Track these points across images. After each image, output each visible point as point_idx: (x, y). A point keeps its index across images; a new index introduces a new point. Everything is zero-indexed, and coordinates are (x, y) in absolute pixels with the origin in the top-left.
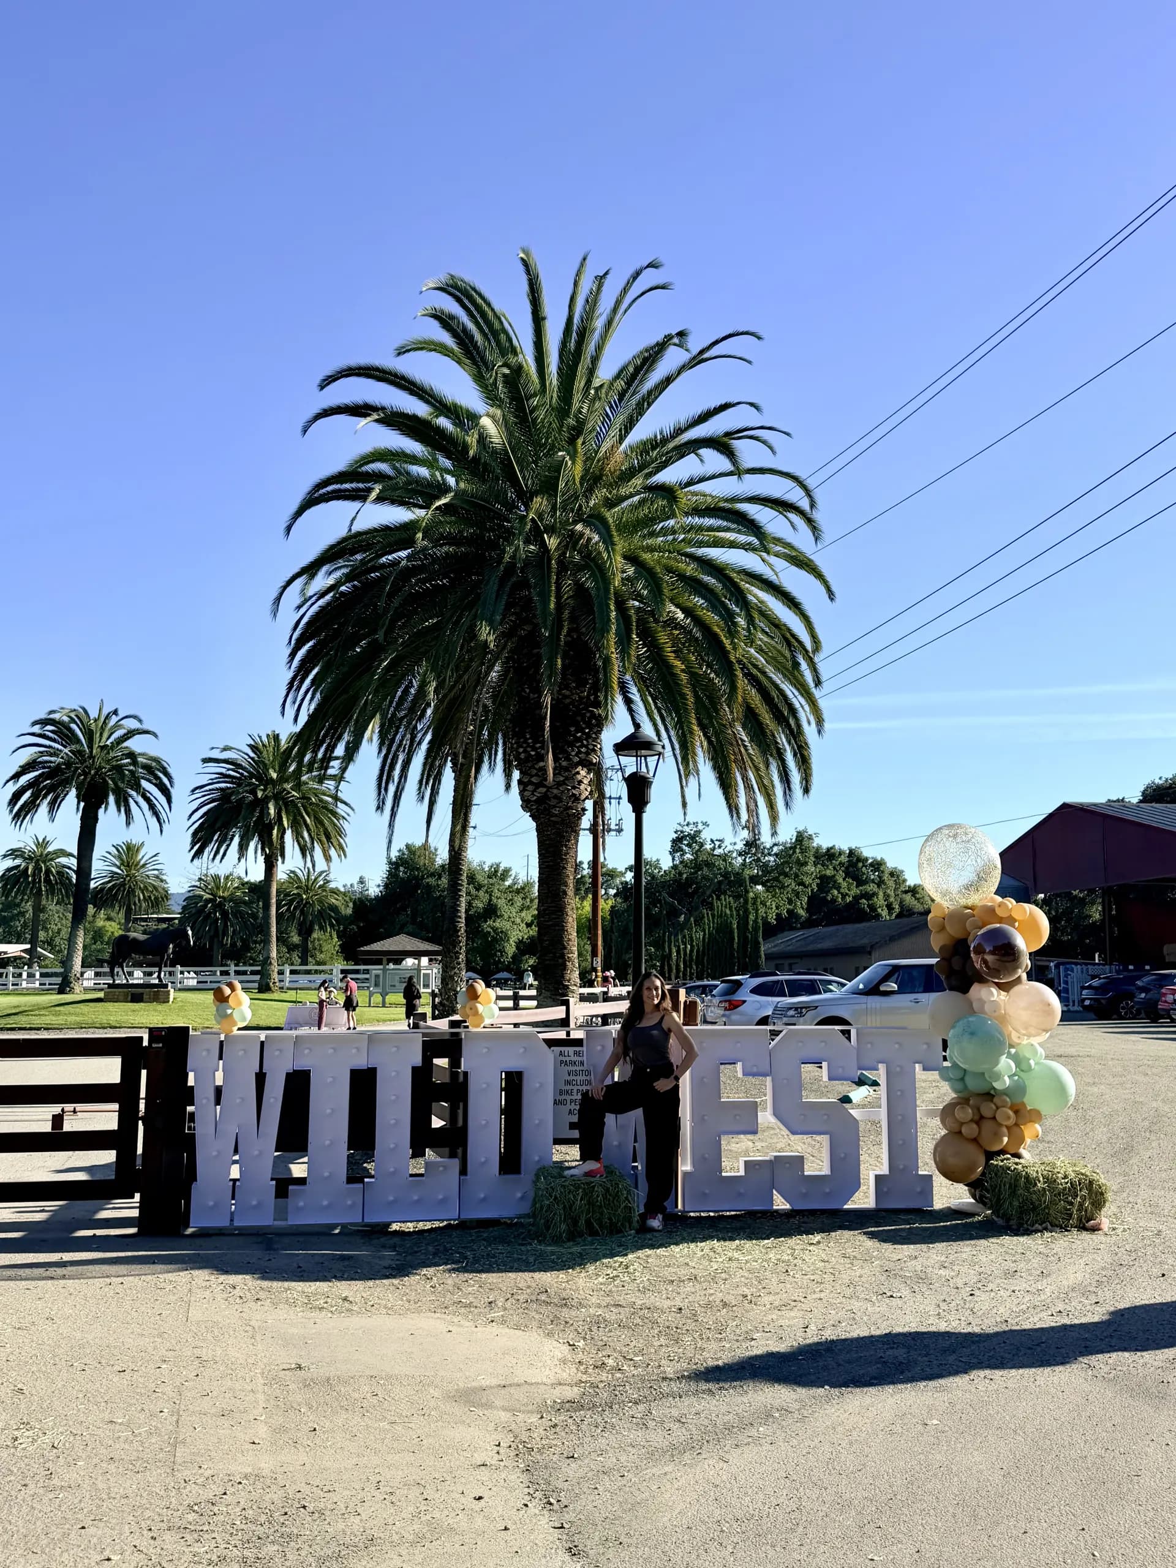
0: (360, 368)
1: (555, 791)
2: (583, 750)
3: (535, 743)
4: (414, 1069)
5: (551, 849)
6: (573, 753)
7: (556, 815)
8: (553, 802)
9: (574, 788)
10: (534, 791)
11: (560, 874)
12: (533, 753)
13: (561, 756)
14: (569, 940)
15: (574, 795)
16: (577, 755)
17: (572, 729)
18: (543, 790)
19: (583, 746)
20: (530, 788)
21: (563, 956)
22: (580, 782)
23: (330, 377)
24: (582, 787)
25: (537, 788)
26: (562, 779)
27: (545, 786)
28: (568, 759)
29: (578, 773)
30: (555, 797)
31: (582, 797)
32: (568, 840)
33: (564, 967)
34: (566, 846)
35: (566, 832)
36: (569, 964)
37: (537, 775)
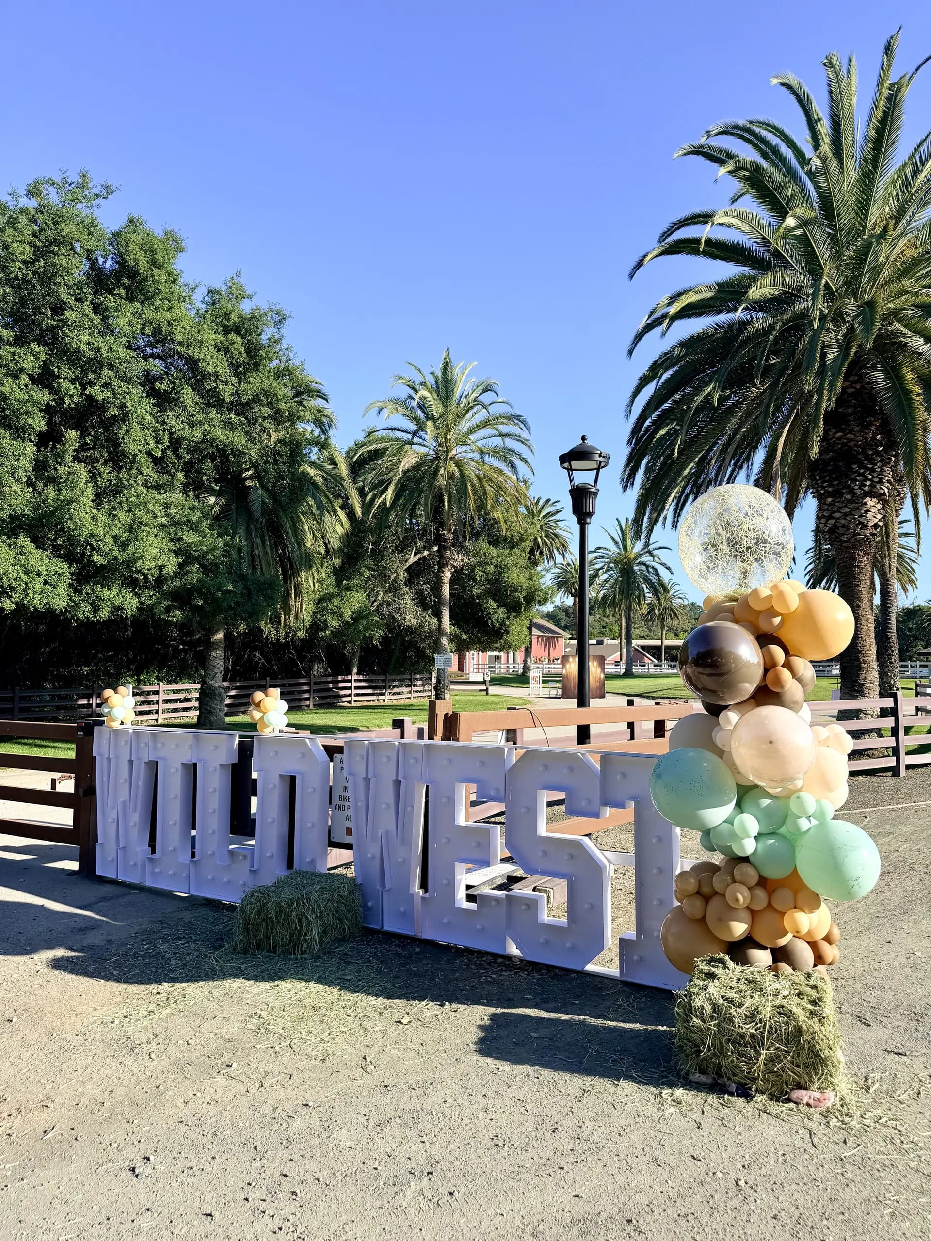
0: (687, 219)
1: (843, 521)
2: (868, 483)
3: (823, 482)
4: (233, 765)
5: (845, 570)
6: (856, 487)
7: (846, 542)
8: (841, 531)
9: (861, 516)
10: (826, 523)
11: (853, 591)
13: (844, 491)
14: (864, 645)
15: (860, 523)
16: (860, 488)
17: (854, 466)
18: (832, 521)
19: (867, 479)
20: (823, 521)
21: (858, 659)
22: (867, 511)
23: (665, 233)
24: (870, 515)
25: (827, 520)
26: (848, 510)
27: (833, 518)
28: (852, 491)
29: (866, 504)
30: (844, 526)
31: (871, 524)
32: (861, 562)
33: (859, 668)
34: (858, 567)
35: (858, 554)
36: (864, 666)
37: (827, 510)
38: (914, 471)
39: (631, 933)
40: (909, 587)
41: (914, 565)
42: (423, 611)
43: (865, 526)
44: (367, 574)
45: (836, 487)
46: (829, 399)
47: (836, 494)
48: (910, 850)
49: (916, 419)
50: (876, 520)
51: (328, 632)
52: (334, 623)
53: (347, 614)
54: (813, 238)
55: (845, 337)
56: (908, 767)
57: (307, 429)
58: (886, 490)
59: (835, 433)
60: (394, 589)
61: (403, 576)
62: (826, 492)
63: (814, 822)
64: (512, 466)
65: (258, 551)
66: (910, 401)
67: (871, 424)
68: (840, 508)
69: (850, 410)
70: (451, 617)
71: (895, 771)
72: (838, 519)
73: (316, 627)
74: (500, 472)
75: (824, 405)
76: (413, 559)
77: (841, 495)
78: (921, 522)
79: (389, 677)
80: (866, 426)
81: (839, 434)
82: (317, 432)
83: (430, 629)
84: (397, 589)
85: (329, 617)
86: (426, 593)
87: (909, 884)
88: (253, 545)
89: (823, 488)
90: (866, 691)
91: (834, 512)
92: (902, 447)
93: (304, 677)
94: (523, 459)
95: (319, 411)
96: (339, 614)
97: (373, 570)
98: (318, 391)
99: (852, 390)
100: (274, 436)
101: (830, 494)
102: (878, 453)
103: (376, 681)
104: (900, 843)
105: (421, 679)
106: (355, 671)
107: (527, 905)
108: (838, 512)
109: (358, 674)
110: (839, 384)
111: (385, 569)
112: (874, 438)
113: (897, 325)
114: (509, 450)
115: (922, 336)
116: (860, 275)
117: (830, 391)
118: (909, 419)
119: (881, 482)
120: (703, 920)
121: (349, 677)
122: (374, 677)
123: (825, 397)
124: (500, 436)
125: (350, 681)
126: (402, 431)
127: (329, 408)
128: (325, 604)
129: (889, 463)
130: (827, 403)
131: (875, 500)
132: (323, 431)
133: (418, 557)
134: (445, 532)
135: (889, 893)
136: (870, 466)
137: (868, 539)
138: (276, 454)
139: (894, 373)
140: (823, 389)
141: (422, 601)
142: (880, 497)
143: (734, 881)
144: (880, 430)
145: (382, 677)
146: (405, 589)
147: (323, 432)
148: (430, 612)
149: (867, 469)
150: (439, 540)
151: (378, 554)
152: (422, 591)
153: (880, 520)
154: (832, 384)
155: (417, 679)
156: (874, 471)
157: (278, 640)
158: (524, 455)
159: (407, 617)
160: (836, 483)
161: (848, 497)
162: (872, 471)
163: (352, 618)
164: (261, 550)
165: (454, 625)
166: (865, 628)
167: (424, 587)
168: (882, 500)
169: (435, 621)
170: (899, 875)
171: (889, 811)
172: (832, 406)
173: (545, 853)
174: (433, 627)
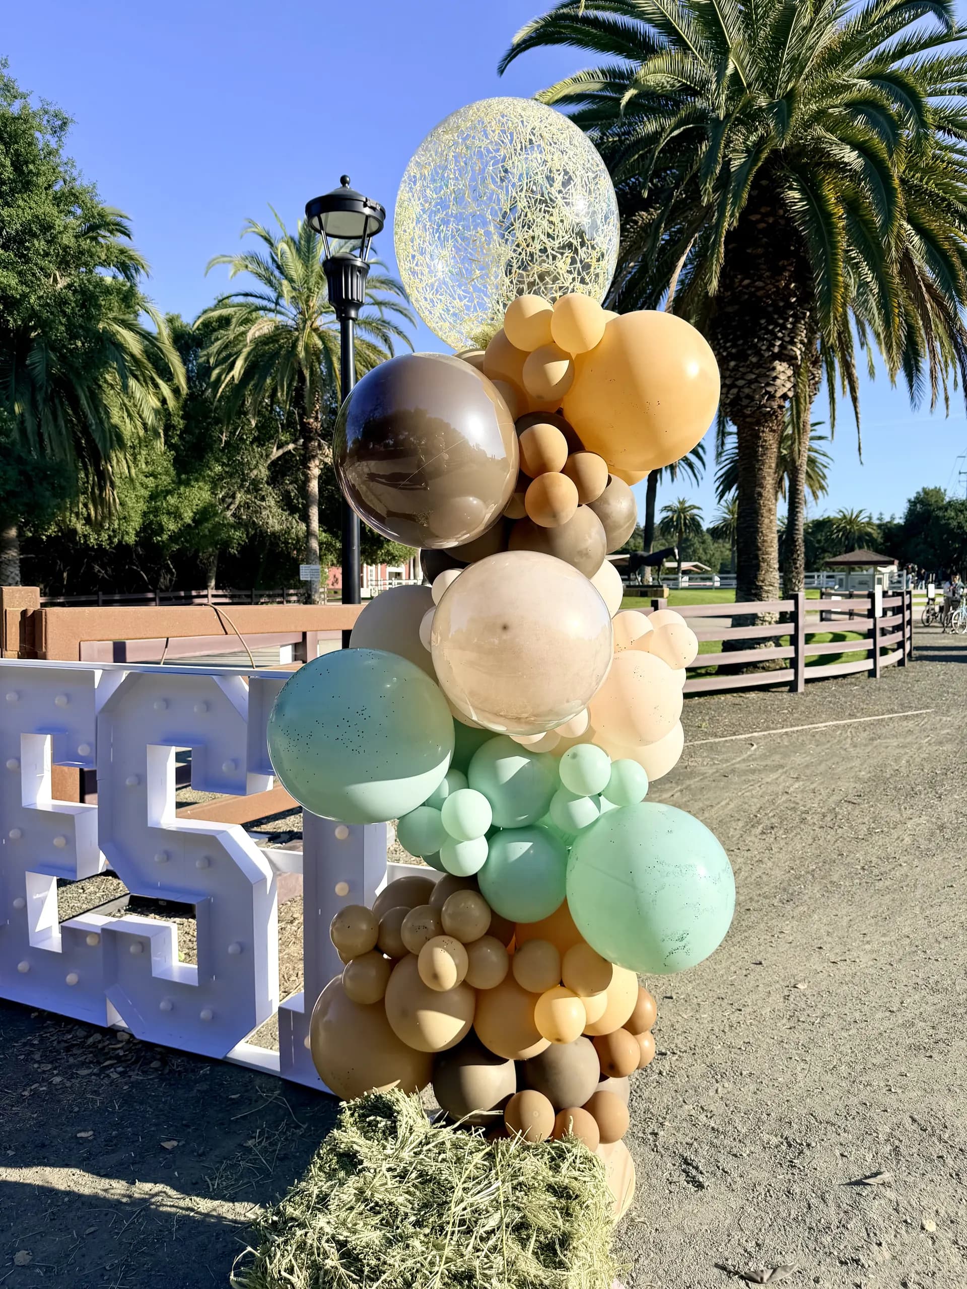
2: (777, 342)
3: (725, 342)
5: (747, 451)
6: (764, 348)
7: (750, 416)
8: (745, 402)
9: (768, 384)
11: (755, 476)
12: (725, 354)
13: (749, 352)
14: (764, 541)
15: (767, 392)
16: (768, 349)
17: (763, 321)
18: (735, 391)
19: (776, 338)
21: (757, 557)
22: (776, 378)
24: (778, 382)
26: (753, 376)
27: (736, 386)
28: (758, 353)
29: (774, 369)
30: (747, 396)
31: (779, 394)
32: (766, 441)
33: (758, 568)
34: (762, 446)
35: (763, 432)
36: (763, 565)
37: (730, 376)
38: (832, 314)
39: (296, 998)
40: (819, 493)
41: (826, 471)
42: (289, 515)
43: (772, 397)
44: (218, 469)
45: (741, 348)
46: (732, 216)
47: (741, 357)
48: (803, 791)
49: (837, 248)
50: (785, 390)
51: (165, 537)
52: (172, 526)
53: (188, 516)
54: (721, 11)
55: (755, 144)
56: (808, 681)
57: (108, 275)
58: (798, 352)
59: (742, 280)
60: (255, 487)
61: (262, 472)
62: (729, 354)
63: (607, 805)
64: (386, 340)
65: (48, 430)
66: (830, 226)
67: (784, 269)
68: (744, 374)
69: (760, 251)
70: (321, 521)
71: (792, 686)
72: (742, 387)
73: (149, 530)
74: (374, 348)
75: (726, 225)
76: (276, 453)
77: (746, 358)
78: (837, 400)
79: (255, 592)
80: (777, 272)
81: (746, 282)
82: (121, 278)
83: (297, 536)
84: (257, 490)
85: (164, 519)
86: (293, 494)
87: (799, 847)
88: (39, 422)
89: (726, 349)
90: (764, 595)
91: (737, 379)
92: (819, 284)
93: (150, 591)
94: (400, 333)
95: (122, 252)
96: (176, 514)
97: (227, 465)
98: (117, 224)
99: (762, 225)
100: (62, 283)
101: (731, 357)
102: (791, 306)
103: (239, 596)
104: (791, 781)
105: (296, 595)
106: (213, 583)
107: (141, 943)
108: (742, 378)
109: (217, 587)
110: (745, 195)
111: (241, 464)
112: (787, 286)
113: (819, 130)
114: (384, 322)
115: (848, 144)
116: (778, 68)
117: (733, 204)
118: (829, 248)
119: (793, 343)
120: (379, 1006)
121: (204, 593)
122: (237, 593)
123: (728, 214)
124: (373, 304)
125: (206, 596)
126: (256, 296)
127: (136, 246)
128: (159, 503)
129: (804, 318)
130: (729, 222)
131: (785, 365)
132: (129, 277)
133: (281, 452)
134: (312, 420)
135: (770, 864)
136: (781, 321)
137: (775, 412)
138: (61, 302)
139: (812, 193)
140: (726, 205)
141: (287, 504)
142: (790, 360)
143: (441, 931)
144: (794, 277)
145: (248, 593)
146: (267, 489)
147: (128, 279)
148: (297, 516)
149: (777, 325)
150: (306, 433)
151: (232, 447)
152: (288, 492)
153: (789, 390)
154: (737, 196)
155: (292, 595)
156: (786, 328)
157: (100, 546)
158: (401, 328)
159: (270, 521)
160: (741, 342)
161: (754, 360)
162: (783, 327)
163: (194, 520)
164: (51, 428)
165: (325, 531)
166: (766, 521)
167: (291, 487)
168: (793, 365)
169: (303, 526)
170: (786, 831)
171: (781, 736)
172: (735, 224)
173: (168, 856)
174: (301, 534)
